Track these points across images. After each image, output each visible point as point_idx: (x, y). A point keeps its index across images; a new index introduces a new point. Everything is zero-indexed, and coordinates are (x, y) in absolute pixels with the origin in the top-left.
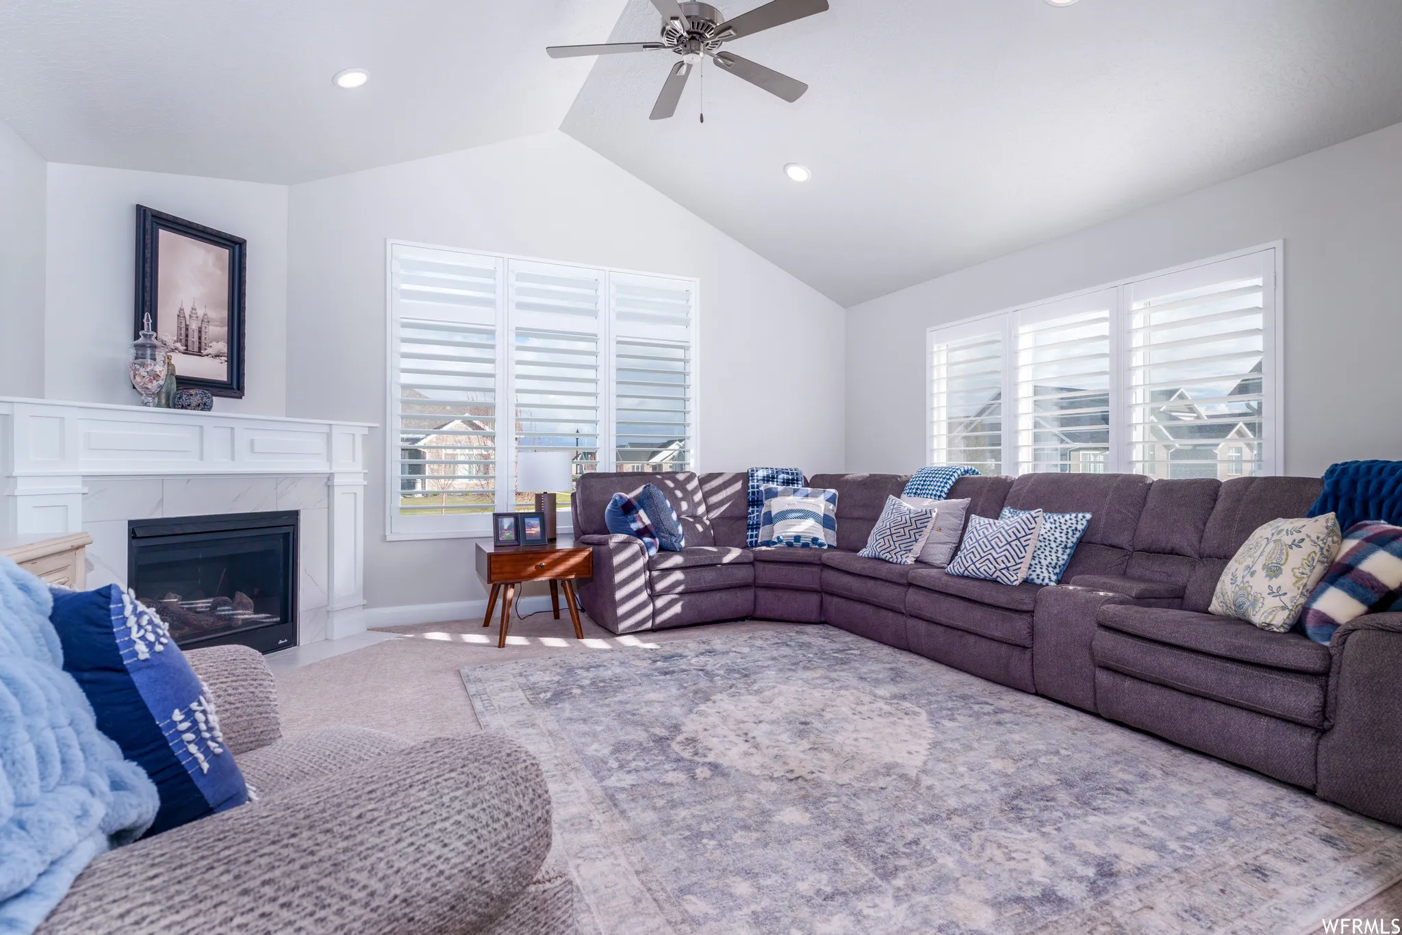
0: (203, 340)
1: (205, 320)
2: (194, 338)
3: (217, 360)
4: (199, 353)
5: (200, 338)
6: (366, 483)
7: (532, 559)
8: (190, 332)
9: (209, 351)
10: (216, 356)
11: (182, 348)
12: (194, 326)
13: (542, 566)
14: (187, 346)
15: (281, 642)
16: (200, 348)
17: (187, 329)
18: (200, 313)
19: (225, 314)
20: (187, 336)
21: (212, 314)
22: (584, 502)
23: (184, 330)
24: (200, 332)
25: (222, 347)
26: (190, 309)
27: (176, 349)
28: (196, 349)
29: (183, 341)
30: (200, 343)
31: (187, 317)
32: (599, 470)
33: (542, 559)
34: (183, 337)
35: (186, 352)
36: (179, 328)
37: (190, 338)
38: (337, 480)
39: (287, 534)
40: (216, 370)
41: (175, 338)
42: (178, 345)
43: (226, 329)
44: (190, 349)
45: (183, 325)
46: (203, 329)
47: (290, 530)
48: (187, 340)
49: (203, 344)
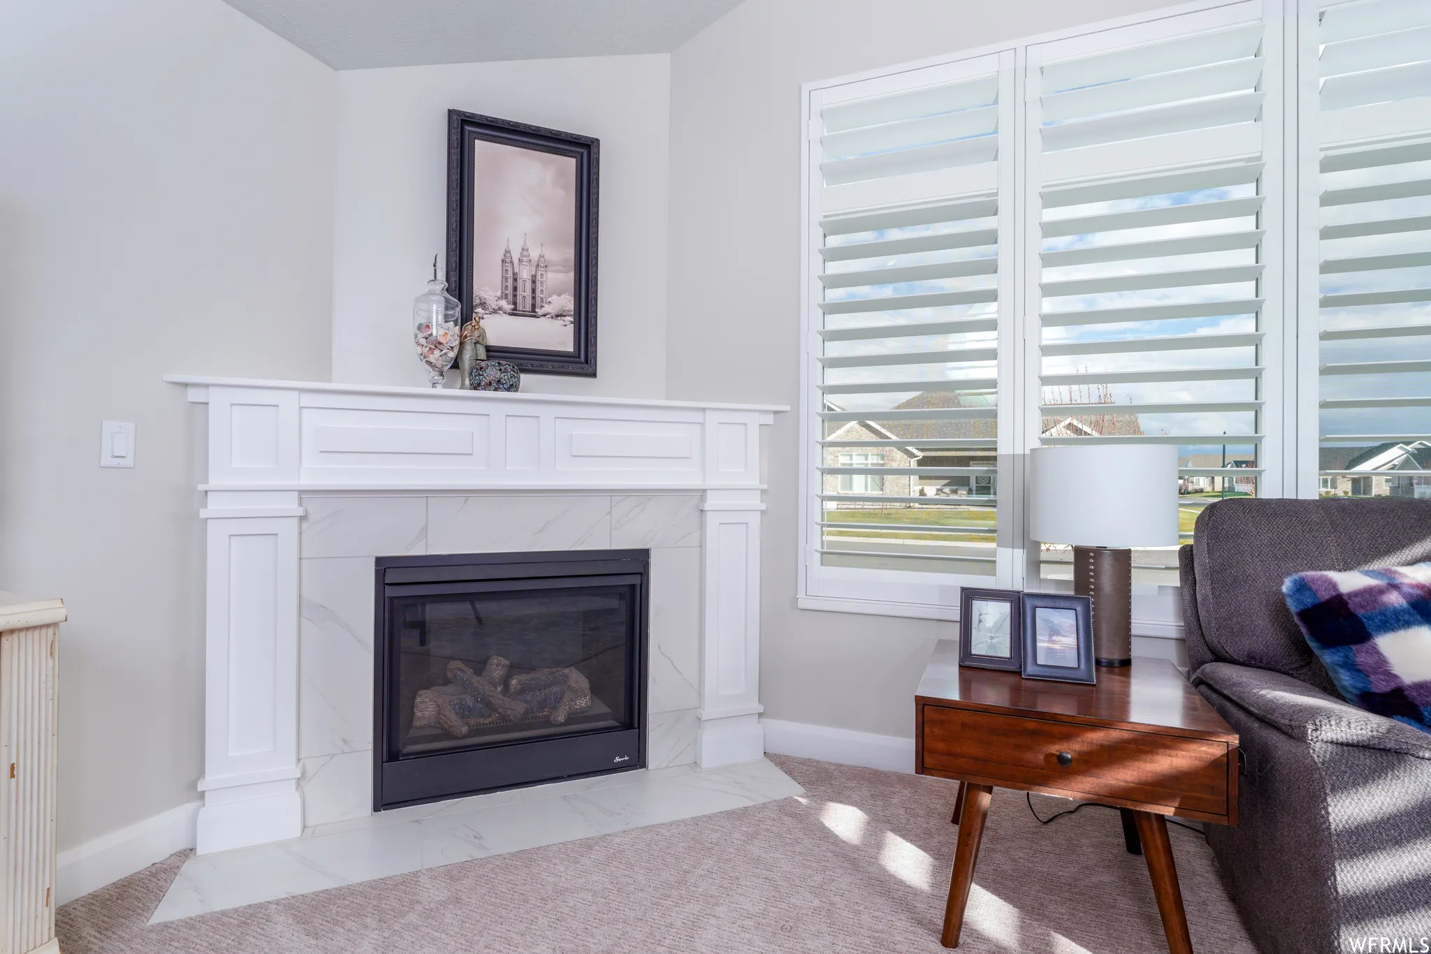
0: (538, 291)
1: (542, 265)
2: (525, 292)
3: (559, 322)
4: (533, 313)
5: (534, 291)
6: (763, 507)
7: (1033, 733)
8: (520, 283)
9: (547, 309)
10: (557, 316)
11: (509, 307)
12: (525, 274)
13: (1061, 759)
14: (515, 303)
15: (618, 759)
16: (534, 306)
17: (515, 280)
18: (534, 254)
19: (570, 253)
20: (515, 289)
21: (551, 255)
22: (1215, 574)
23: (510, 281)
24: (534, 282)
25: (567, 302)
26: (519, 250)
27: (500, 309)
28: (528, 308)
29: (510, 297)
30: (534, 298)
31: (516, 261)
32: (1270, 489)
33: (1067, 737)
34: (510, 291)
35: (514, 313)
36: (505, 279)
37: (520, 292)
38: (711, 502)
39: (633, 587)
40: (559, 337)
41: (499, 293)
42: (503, 303)
43: (572, 275)
44: (520, 307)
45: (510, 274)
46: (539, 278)
47: (636, 580)
48: (515, 296)
49: (538, 300)
